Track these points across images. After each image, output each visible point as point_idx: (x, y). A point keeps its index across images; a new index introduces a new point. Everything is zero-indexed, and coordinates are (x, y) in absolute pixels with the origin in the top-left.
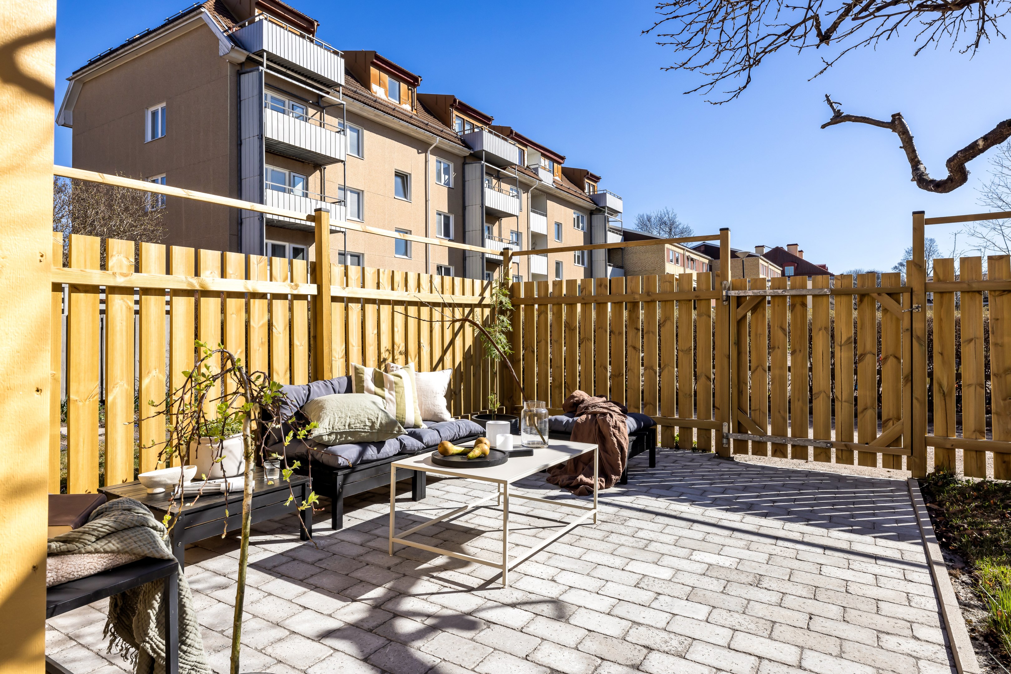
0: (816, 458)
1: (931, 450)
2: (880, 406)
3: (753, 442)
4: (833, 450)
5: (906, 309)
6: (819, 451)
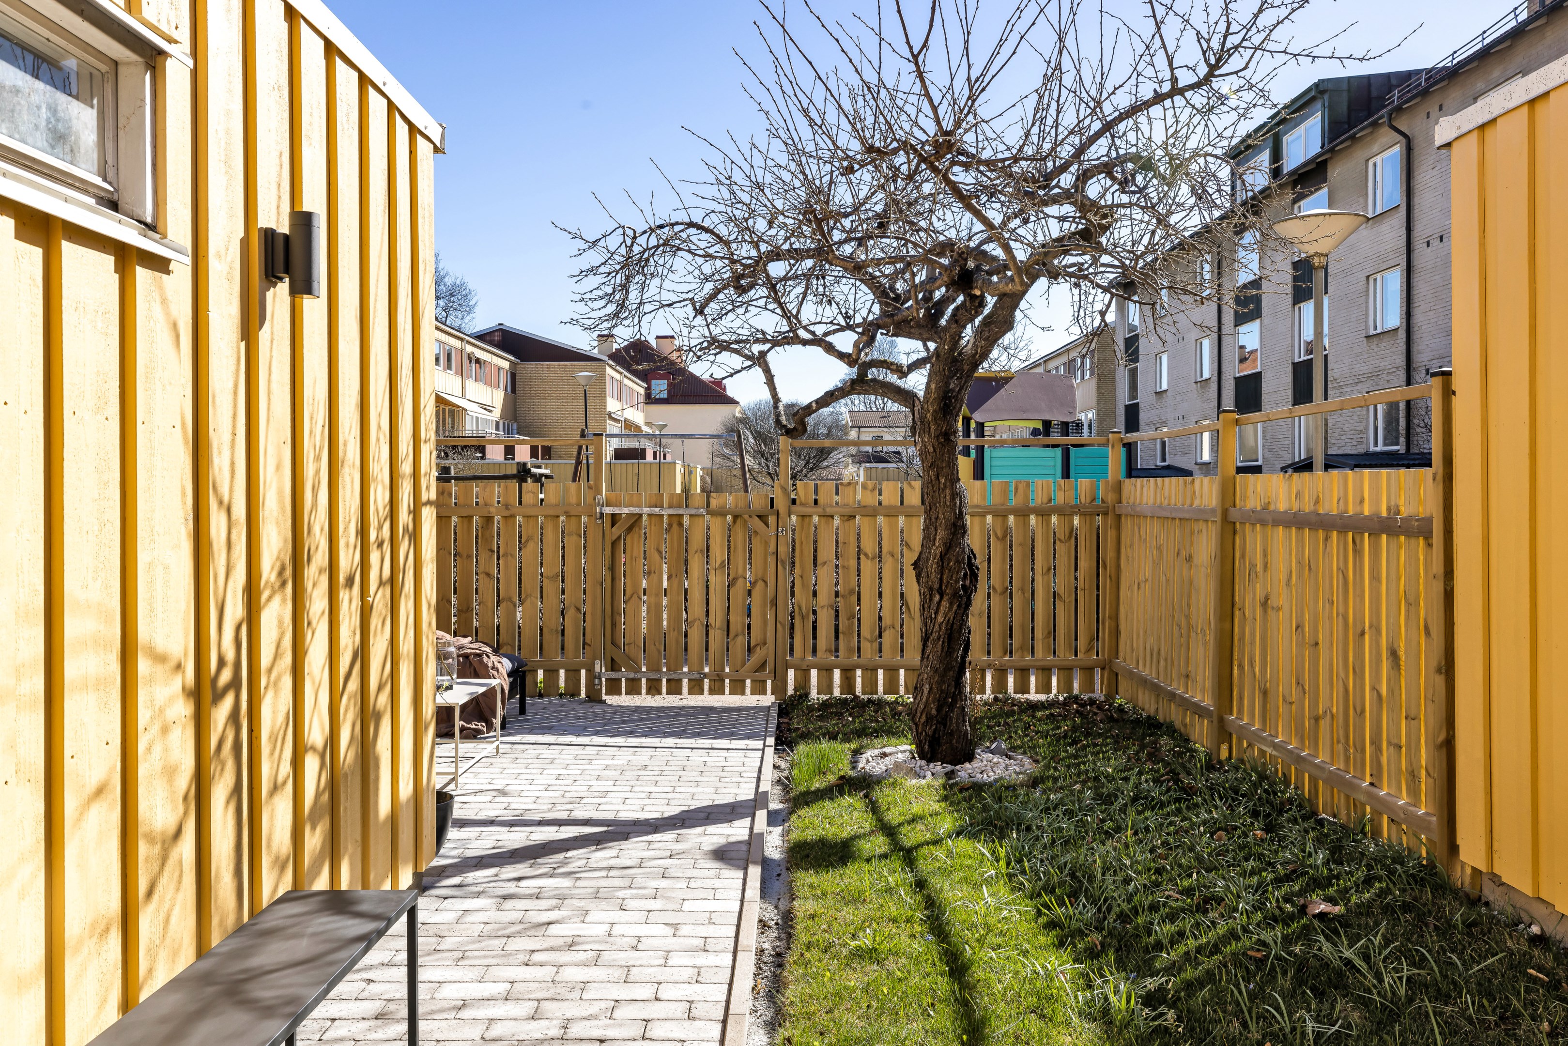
0: (690, 693)
1: (791, 673)
2: (749, 633)
3: (627, 680)
4: (706, 681)
5: (773, 533)
6: (693, 683)
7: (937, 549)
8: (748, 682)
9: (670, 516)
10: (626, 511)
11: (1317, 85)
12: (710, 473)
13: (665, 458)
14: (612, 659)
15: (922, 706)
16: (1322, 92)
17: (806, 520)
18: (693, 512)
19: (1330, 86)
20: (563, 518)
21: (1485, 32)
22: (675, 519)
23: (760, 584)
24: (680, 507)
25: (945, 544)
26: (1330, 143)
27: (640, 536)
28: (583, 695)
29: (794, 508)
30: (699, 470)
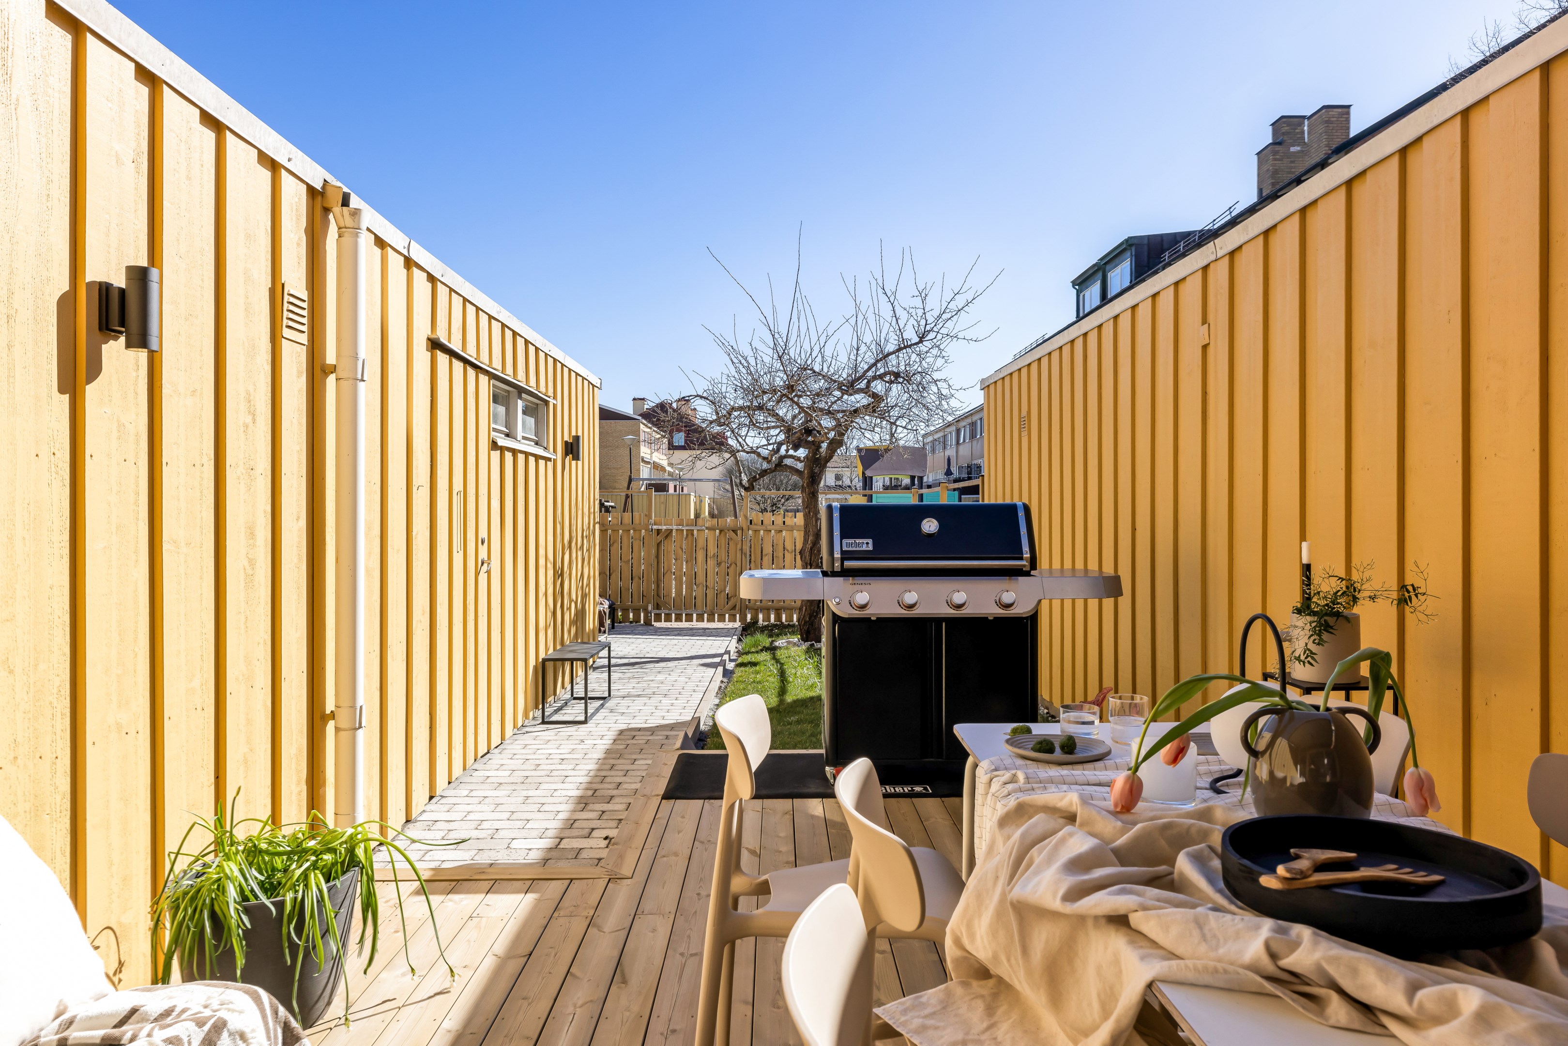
0: (697, 621)
3: (665, 614)
4: (705, 615)
5: (740, 539)
6: (698, 616)
7: (809, 546)
8: (727, 616)
9: (687, 530)
10: (664, 527)
11: (1127, 240)
12: (713, 500)
13: (682, 491)
14: (657, 604)
15: (802, 617)
16: (1131, 245)
17: (757, 532)
18: (699, 528)
19: (1136, 241)
20: (632, 531)
21: (1214, 220)
22: (690, 532)
23: (733, 565)
24: (693, 526)
25: (812, 543)
26: (1136, 280)
27: (672, 541)
28: (642, 622)
29: (751, 526)
30: (707, 499)
